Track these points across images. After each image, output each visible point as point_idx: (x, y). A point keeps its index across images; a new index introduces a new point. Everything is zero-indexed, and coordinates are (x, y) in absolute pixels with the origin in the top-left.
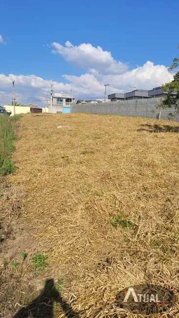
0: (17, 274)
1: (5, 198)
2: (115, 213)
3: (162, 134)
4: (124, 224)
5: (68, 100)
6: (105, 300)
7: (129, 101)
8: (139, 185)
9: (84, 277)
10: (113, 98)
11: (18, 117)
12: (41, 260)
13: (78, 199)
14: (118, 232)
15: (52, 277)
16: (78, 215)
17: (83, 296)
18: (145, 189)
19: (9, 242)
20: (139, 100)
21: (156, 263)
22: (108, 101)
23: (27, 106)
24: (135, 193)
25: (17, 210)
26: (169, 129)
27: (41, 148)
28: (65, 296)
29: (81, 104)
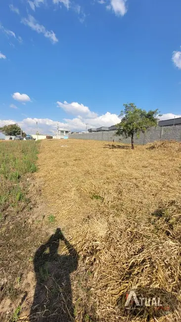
0: (39, 226)
1: (32, 185)
2: (92, 191)
3: (116, 150)
4: (97, 197)
5: (67, 132)
6: (87, 238)
7: (99, 132)
8: (104, 177)
9: (76, 226)
10: (90, 131)
11: (39, 141)
12: (53, 219)
13: (73, 185)
14: (94, 202)
15: (59, 227)
16: (72, 194)
17: (75, 237)
18: (108, 179)
19: (35, 209)
20: (104, 132)
21: (113, 217)
22: (88, 132)
23: (45, 135)
24: (102, 181)
25: (39, 192)
26: (119, 147)
27: (52, 158)
28: (66, 237)
29: (74, 134)
